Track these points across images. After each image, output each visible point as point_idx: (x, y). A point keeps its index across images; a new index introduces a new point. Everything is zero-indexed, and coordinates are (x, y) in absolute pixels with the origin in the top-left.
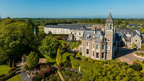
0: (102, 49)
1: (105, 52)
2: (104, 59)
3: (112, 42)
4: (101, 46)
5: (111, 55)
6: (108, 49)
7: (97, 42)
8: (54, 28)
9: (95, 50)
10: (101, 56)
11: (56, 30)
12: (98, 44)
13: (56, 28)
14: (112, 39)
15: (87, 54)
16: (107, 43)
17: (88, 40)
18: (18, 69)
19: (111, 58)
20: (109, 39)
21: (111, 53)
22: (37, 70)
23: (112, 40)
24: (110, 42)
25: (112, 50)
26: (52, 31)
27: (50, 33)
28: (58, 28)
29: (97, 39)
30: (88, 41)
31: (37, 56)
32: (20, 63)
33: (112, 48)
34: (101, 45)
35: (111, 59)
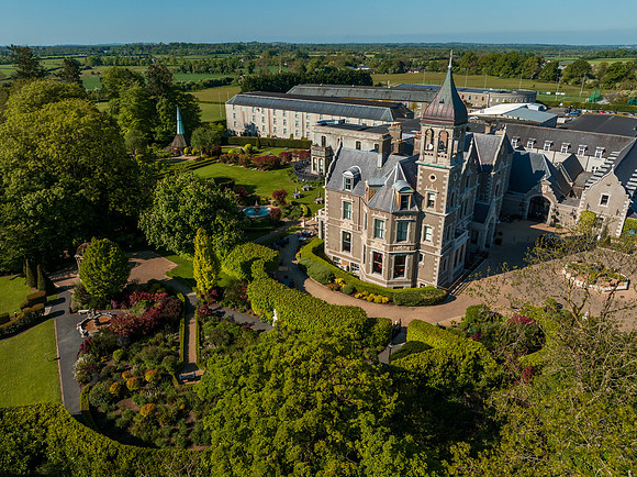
0: (398, 241)
1: (410, 254)
2: (407, 283)
3: (444, 214)
4: (393, 225)
5: (437, 269)
6: (425, 243)
7: (378, 206)
8: (266, 109)
9: (369, 243)
10: (392, 269)
11: (273, 117)
12: (379, 216)
13: (275, 108)
14: (445, 199)
15: (345, 253)
16: (421, 215)
17: (350, 194)
18: (57, 296)
19: (436, 278)
20: (432, 198)
21: (438, 260)
22: (118, 308)
23: (444, 204)
24: (433, 210)
25: (439, 247)
26: (259, 124)
27: (251, 131)
28: (284, 109)
29: (381, 194)
30: (347, 199)
31: (116, 257)
32: (72, 275)
33: (441, 236)
34: (393, 220)
35: (435, 284)
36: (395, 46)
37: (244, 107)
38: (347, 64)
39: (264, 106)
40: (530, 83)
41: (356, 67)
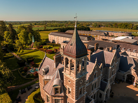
3: (75, 100)
4: (52, 100)
13: (59, 36)
14: (75, 93)
16: (66, 96)
20: (70, 90)
23: (75, 96)
24: (70, 96)
34: (52, 98)
36: (100, 22)
37: (52, 36)
38: (87, 25)
39: (56, 35)
40: (130, 30)
41: (89, 26)
